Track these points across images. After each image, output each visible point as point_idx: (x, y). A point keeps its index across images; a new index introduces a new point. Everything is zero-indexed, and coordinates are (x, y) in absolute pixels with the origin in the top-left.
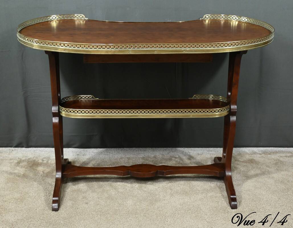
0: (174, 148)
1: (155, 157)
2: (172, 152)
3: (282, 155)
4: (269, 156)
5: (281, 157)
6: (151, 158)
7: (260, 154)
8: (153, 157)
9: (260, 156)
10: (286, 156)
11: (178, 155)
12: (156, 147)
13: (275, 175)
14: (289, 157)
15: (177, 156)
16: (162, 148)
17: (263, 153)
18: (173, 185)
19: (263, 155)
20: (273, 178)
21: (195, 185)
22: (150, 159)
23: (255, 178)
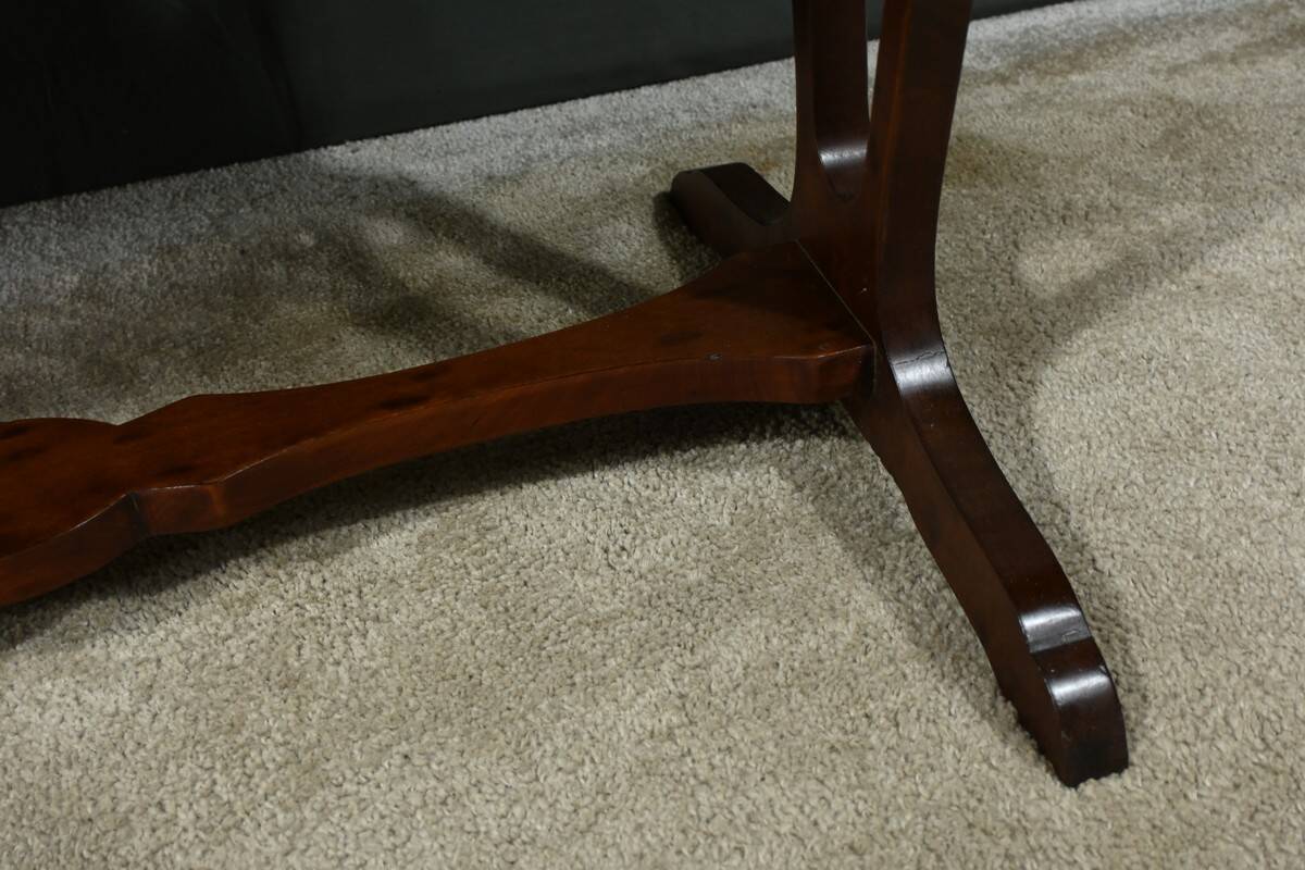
0: (265, 163)
1: (90, 294)
2: (253, 202)
3: (1171, 52)
4: (1074, 78)
5: (1174, 70)
6: (55, 311)
7: (1003, 79)
8: (76, 294)
9: (1009, 100)
10: (1212, 58)
11: (309, 225)
12: (94, 185)
13: (1234, 260)
14: (1234, 60)
15: (307, 240)
16: (158, 185)
17: (1019, 66)
18: (312, 610)
19: (1028, 83)
20: (1233, 289)
21: (538, 557)
22: (39, 323)
23: (1086, 333)
